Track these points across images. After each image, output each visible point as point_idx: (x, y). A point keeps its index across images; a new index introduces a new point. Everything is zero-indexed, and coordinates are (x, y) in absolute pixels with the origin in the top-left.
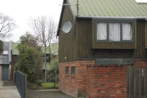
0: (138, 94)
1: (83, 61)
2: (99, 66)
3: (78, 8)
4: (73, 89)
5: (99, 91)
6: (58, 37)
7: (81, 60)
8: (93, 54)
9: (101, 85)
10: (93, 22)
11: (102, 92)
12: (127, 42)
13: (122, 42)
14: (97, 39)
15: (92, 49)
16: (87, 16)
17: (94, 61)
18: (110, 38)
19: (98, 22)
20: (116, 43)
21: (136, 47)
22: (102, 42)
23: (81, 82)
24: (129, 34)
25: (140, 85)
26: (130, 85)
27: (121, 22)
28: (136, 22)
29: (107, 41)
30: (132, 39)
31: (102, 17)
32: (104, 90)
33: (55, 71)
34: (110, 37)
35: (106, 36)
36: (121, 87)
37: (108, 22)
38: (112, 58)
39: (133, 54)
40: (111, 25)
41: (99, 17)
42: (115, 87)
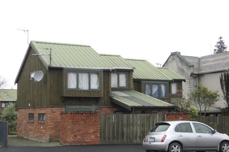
0: (110, 139)
1: (54, 109)
2: (75, 113)
3: (51, 58)
4: (42, 135)
5: (75, 136)
6: (16, 84)
7: (53, 107)
8: (63, 102)
9: (77, 131)
10: (64, 71)
11: (78, 137)
12: (94, 91)
13: (90, 91)
14: (68, 87)
15: (62, 97)
16: (58, 66)
17: (64, 108)
18: (80, 86)
19: (69, 72)
20: (84, 91)
21: (102, 96)
22: (72, 90)
23: (52, 128)
24: (96, 83)
25: (111, 131)
26: (102, 131)
27: (89, 72)
28: (102, 73)
29: (77, 90)
30: (99, 88)
31: (72, 67)
32: (80, 135)
33: (10, 117)
35: (76, 85)
36: (95, 132)
37: (78, 71)
38: (80, 105)
39: (99, 102)
40: (80, 75)
41: (69, 67)
42: (89, 132)
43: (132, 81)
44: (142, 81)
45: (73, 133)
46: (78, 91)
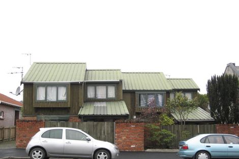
5: (21, 141)
8: (36, 112)
13: (58, 102)
14: (38, 99)
19: (38, 86)
20: (52, 102)
21: (69, 106)
22: (41, 102)
24: (64, 95)
27: (57, 85)
28: (69, 85)
30: (66, 99)
31: (41, 82)
34: (47, 98)
35: (44, 97)
37: (46, 85)
39: (69, 112)
40: (49, 88)
43: (122, 92)
44: (136, 92)
45: (19, 138)
46: (46, 102)
